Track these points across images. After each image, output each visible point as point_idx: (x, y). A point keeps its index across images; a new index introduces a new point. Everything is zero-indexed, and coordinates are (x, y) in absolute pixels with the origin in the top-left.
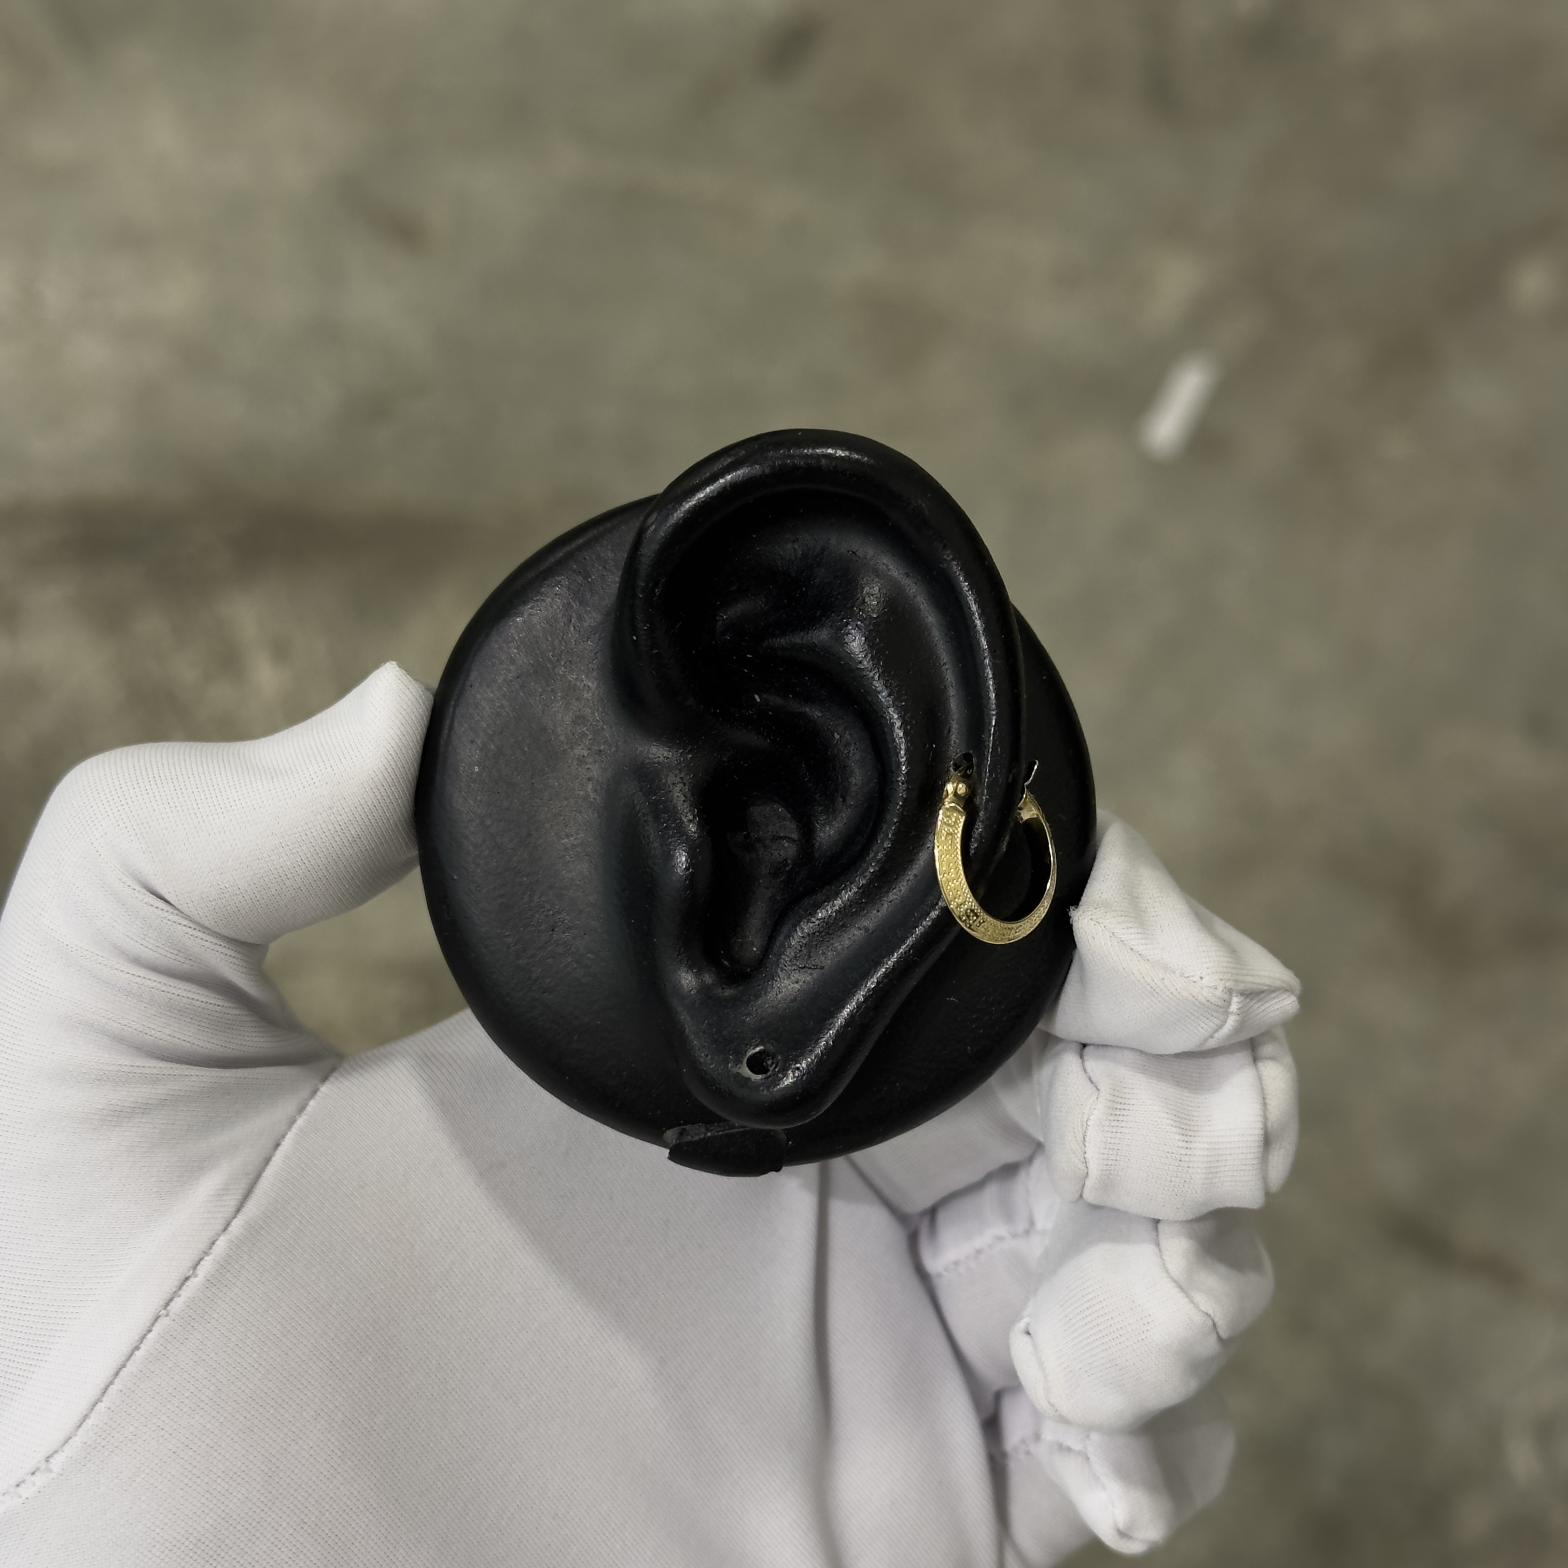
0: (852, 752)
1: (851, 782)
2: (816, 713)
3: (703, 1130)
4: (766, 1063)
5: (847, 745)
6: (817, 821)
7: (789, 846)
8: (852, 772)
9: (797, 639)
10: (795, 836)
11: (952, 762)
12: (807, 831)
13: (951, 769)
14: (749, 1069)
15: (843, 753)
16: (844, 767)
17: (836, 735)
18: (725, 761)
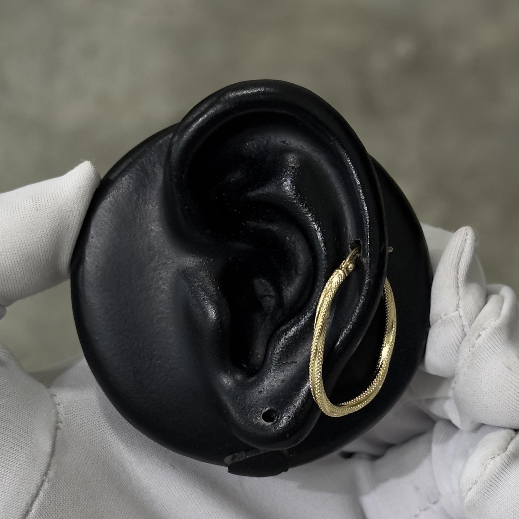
0: (297, 246)
1: (299, 262)
2: (274, 228)
3: (244, 455)
4: (273, 416)
5: (294, 242)
6: (283, 285)
7: (271, 300)
8: (299, 256)
9: (260, 192)
10: (273, 293)
12: (279, 291)
14: (264, 420)
15: (292, 247)
16: (294, 254)
17: (287, 238)
18: (230, 260)
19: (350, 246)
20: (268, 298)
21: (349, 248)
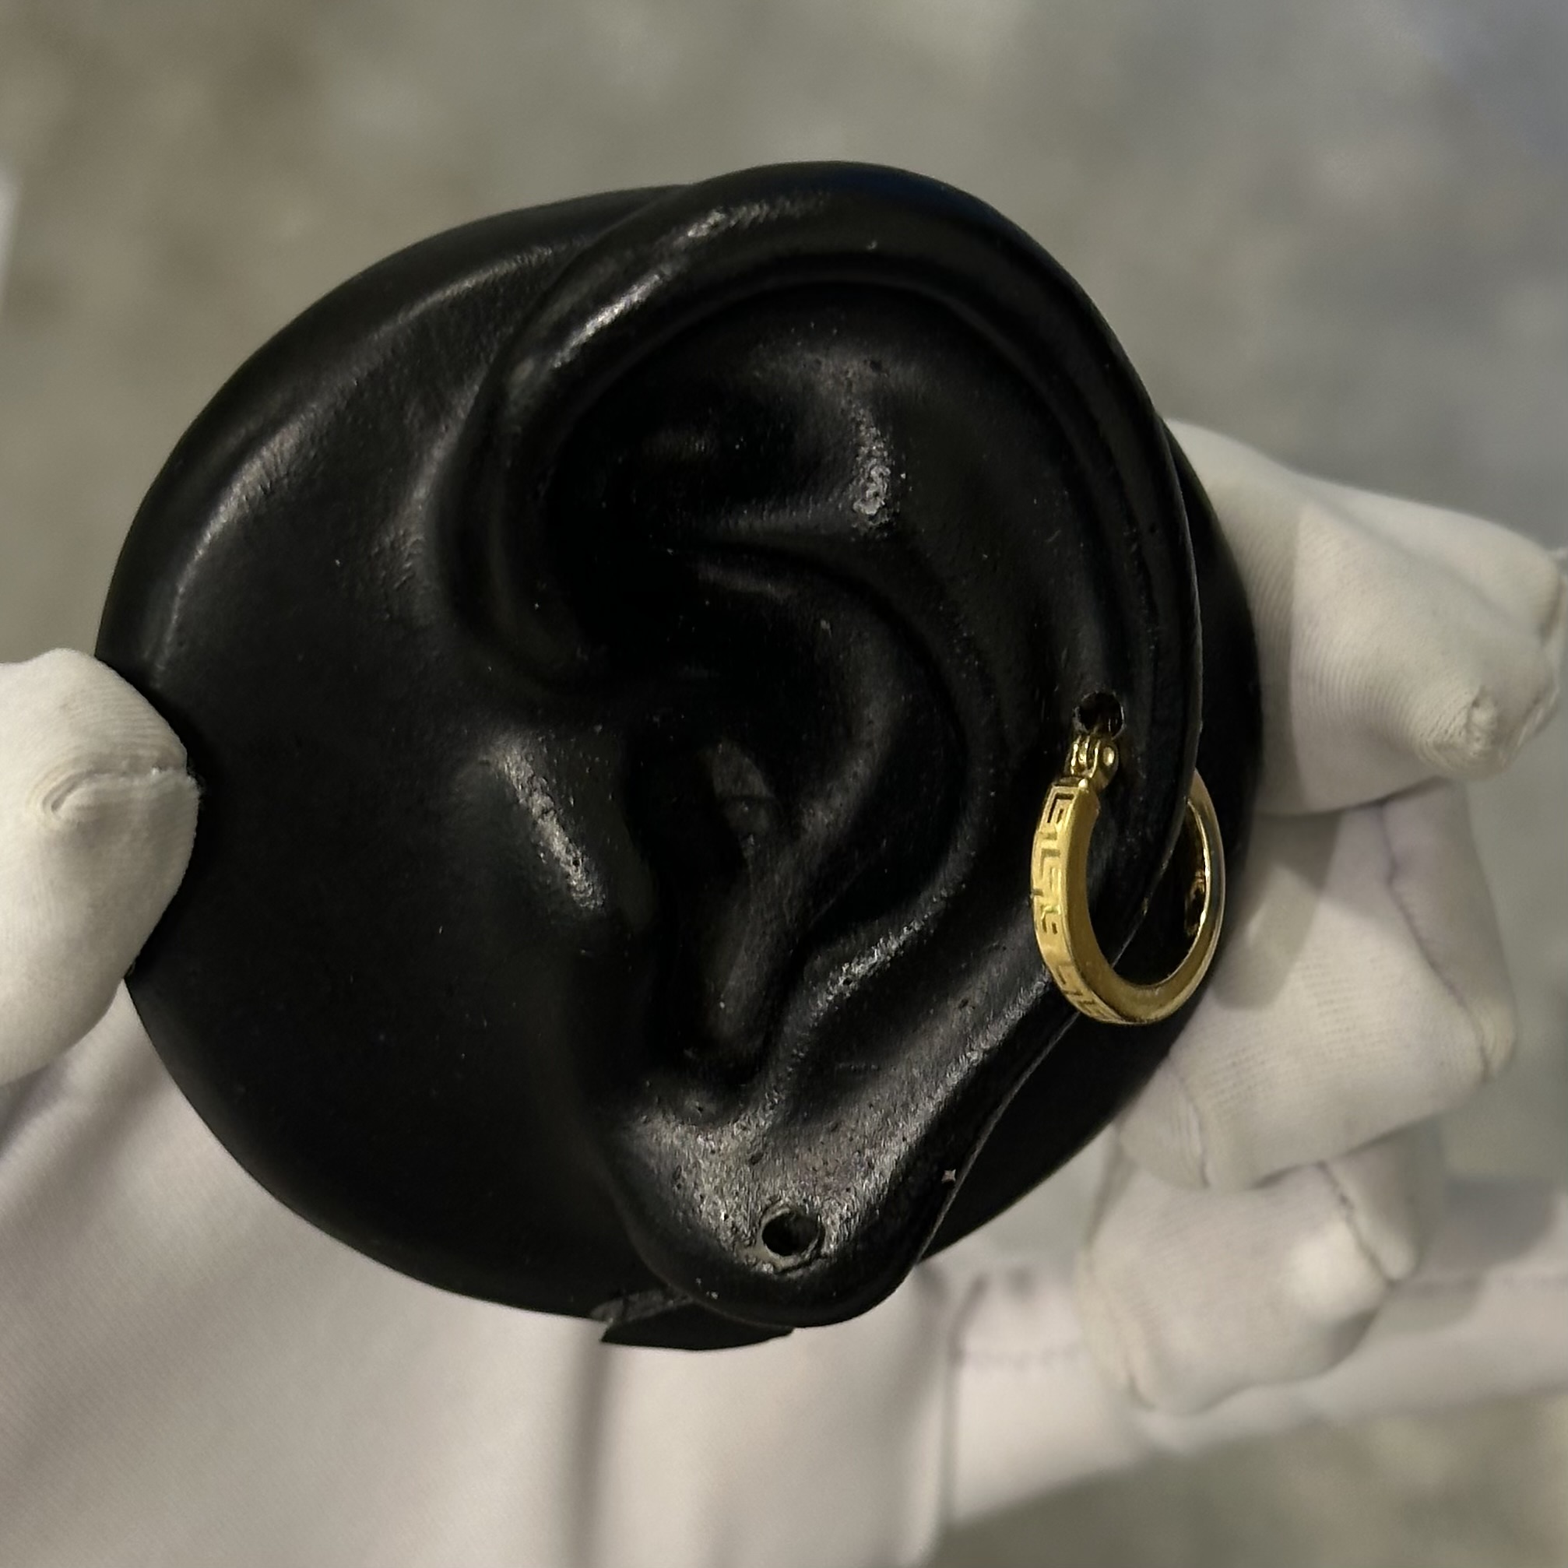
0: (854, 649)
2: (781, 591)
3: (659, 1298)
7: (754, 812)
10: (762, 792)
11: (1076, 709)
13: (1078, 720)
14: (771, 1247)
17: (823, 623)
19: (1079, 710)
20: (743, 804)
21: (1074, 716)
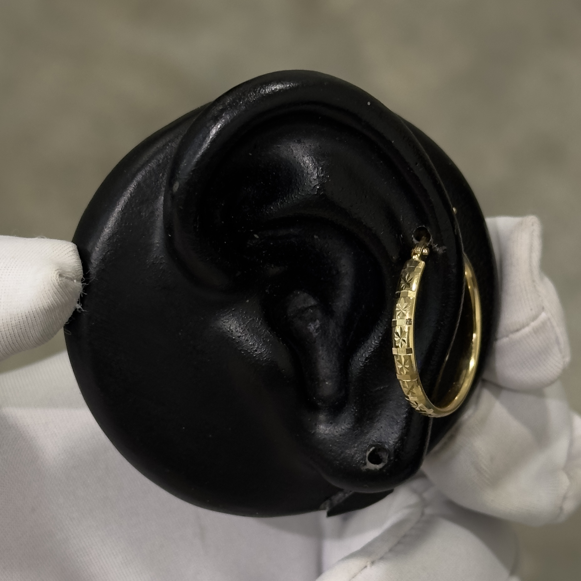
3: (341, 495)
7: (314, 311)
10: (314, 303)
11: (413, 236)
13: (414, 240)
14: (372, 463)
18: (268, 292)
19: (414, 236)
21: (413, 239)
